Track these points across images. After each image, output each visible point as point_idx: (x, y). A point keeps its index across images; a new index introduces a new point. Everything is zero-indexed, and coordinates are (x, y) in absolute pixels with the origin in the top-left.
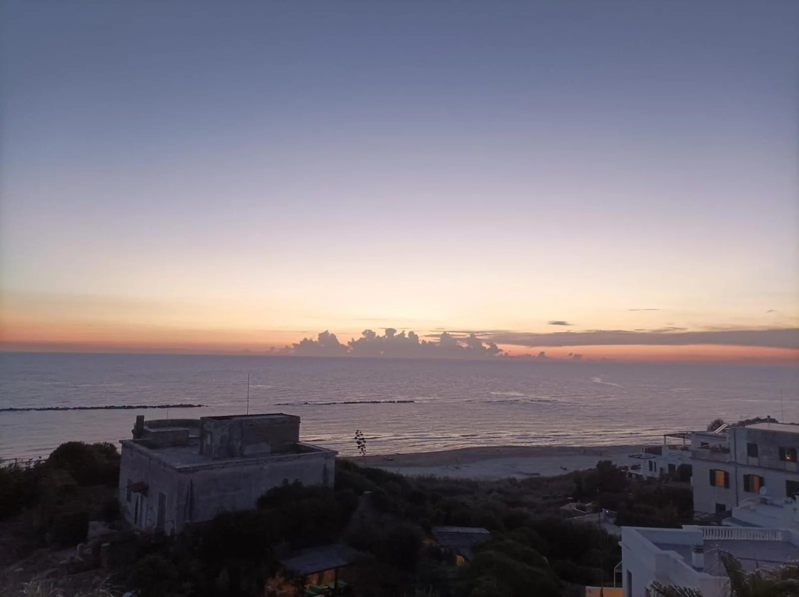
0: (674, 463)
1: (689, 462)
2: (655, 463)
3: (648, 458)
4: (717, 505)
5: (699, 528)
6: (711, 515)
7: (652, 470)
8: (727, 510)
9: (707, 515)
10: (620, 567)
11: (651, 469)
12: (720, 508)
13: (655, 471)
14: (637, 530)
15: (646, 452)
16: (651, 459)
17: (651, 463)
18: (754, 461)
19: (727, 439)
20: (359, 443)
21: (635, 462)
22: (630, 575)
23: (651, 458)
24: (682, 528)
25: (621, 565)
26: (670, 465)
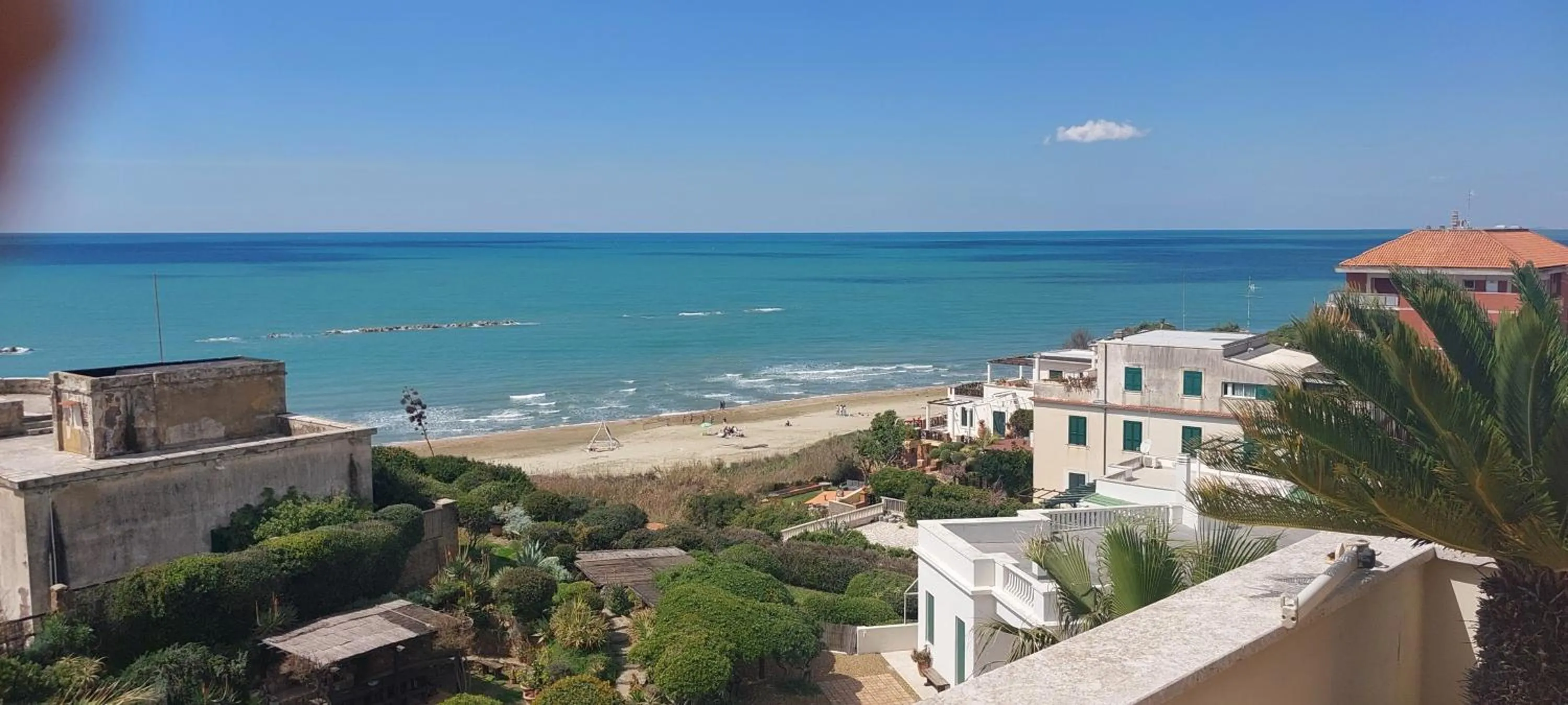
0: (1003, 410)
1: (1028, 406)
2: (971, 412)
3: (959, 404)
4: (1072, 476)
5: (1044, 514)
6: (1060, 493)
7: (966, 425)
8: (1087, 482)
9: (1056, 494)
10: (915, 589)
11: (964, 423)
12: (1076, 480)
13: (971, 425)
14: (944, 525)
15: (956, 393)
16: (964, 406)
17: (964, 411)
18: (1134, 398)
19: (1093, 364)
20: (410, 410)
21: (937, 411)
22: (930, 599)
23: (965, 403)
24: (1016, 515)
25: (916, 584)
26: (995, 413)
